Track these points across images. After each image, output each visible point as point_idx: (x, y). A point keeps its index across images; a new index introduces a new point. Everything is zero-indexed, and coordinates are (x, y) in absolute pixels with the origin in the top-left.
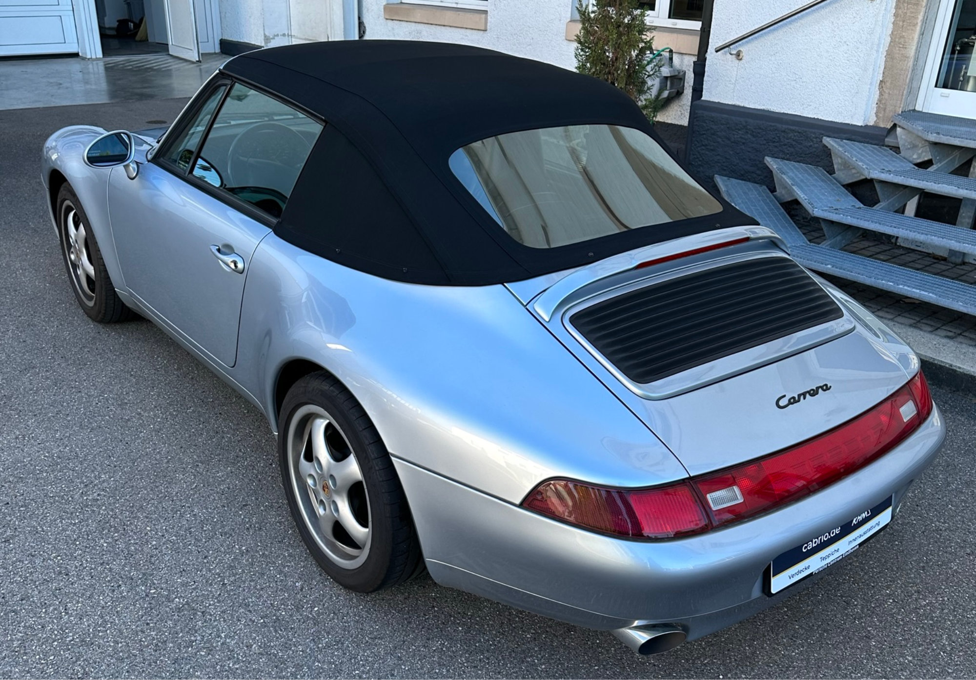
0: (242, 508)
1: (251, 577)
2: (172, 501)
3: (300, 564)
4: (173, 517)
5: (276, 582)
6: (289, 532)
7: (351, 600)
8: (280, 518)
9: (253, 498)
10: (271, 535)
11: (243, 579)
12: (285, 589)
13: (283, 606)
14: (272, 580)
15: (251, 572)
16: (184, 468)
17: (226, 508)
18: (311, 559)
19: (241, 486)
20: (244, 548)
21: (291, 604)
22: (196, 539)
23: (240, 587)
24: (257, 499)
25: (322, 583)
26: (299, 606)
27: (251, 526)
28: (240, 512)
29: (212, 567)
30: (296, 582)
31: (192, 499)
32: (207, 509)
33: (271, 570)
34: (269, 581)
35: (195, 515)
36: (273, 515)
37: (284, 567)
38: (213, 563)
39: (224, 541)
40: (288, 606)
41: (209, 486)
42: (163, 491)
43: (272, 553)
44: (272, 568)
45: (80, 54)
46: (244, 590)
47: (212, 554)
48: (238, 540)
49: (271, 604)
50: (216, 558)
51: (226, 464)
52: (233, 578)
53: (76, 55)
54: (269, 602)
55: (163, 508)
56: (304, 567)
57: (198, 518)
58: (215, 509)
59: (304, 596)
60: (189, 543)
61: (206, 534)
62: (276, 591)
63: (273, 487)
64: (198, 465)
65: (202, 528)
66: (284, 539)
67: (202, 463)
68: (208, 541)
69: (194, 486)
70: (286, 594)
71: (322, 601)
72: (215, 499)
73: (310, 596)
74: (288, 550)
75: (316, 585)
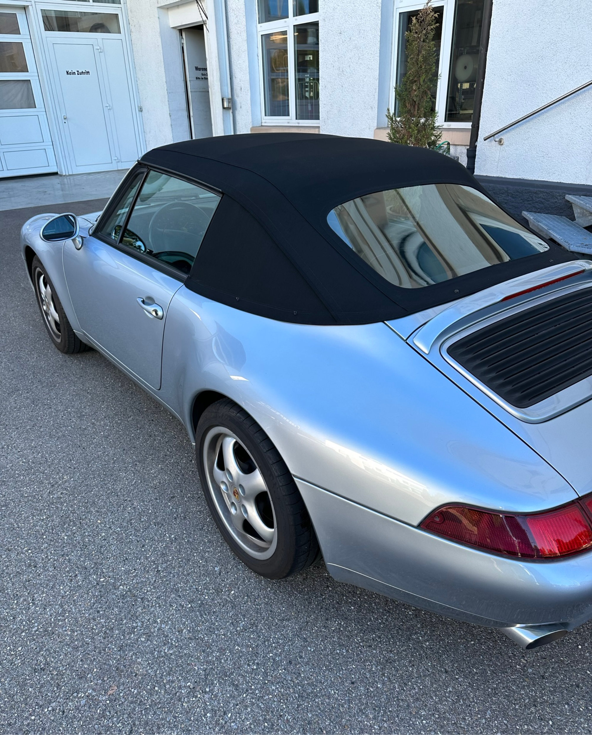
0: (170, 500)
1: (179, 563)
2: (117, 496)
3: (217, 549)
4: (118, 510)
5: (200, 567)
6: (208, 520)
7: (260, 582)
8: (200, 507)
9: (179, 491)
10: (193, 523)
11: (173, 565)
12: (207, 574)
13: (206, 591)
14: (196, 566)
15: (179, 559)
16: (126, 467)
17: (158, 501)
18: (225, 544)
19: (169, 480)
20: (173, 536)
21: (212, 588)
22: (135, 529)
23: (171, 573)
24: (182, 491)
25: (236, 567)
26: (219, 590)
27: (177, 515)
28: (169, 504)
29: (148, 555)
30: (215, 566)
31: (132, 494)
32: (143, 501)
33: (194, 556)
34: (194, 567)
35: (134, 508)
36: (195, 505)
37: (205, 553)
38: (149, 551)
39: (157, 531)
40: (210, 590)
41: (145, 481)
42: (110, 488)
43: (195, 540)
44: (195, 554)
45: (59, 173)
46: (174, 576)
47: (149, 542)
48: (168, 528)
49: (196, 589)
50: (151, 546)
51: (158, 462)
52: (165, 564)
53: (56, 174)
54: (194, 587)
55: (110, 502)
56: (220, 552)
57: (137, 510)
58: (149, 502)
59: (222, 580)
60: (130, 533)
61: (143, 525)
62: (200, 576)
63: (193, 480)
64: (136, 464)
65: (140, 519)
66: (204, 527)
67: (139, 462)
68: (145, 531)
69: (134, 483)
70: (207, 579)
71: (237, 584)
72: (149, 493)
73: (227, 580)
74: (207, 537)
75: (231, 570)
